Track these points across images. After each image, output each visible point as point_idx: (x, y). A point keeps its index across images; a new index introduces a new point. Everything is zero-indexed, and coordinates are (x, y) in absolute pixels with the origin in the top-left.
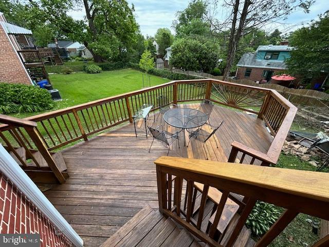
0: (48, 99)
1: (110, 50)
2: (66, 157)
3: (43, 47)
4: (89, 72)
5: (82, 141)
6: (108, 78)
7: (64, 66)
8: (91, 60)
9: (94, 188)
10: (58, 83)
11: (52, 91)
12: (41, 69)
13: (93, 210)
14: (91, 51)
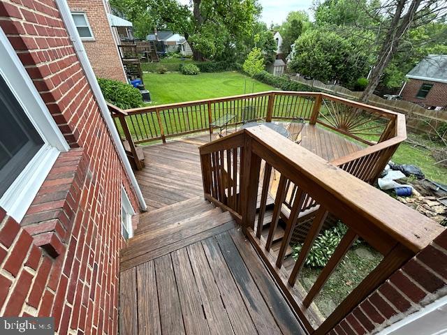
0: (139, 100)
1: (213, 46)
2: (146, 152)
3: (141, 40)
4: (184, 73)
5: (161, 142)
6: (205, 81)
7: (159, 64)
8: (189, 57)
9: (162, 178)
10: (150, 84)
11: (144, 92)
12: (136, 66)
13: (157, 192)
14: (191, 45)
